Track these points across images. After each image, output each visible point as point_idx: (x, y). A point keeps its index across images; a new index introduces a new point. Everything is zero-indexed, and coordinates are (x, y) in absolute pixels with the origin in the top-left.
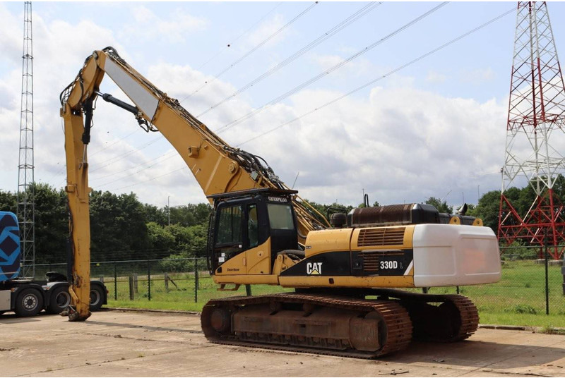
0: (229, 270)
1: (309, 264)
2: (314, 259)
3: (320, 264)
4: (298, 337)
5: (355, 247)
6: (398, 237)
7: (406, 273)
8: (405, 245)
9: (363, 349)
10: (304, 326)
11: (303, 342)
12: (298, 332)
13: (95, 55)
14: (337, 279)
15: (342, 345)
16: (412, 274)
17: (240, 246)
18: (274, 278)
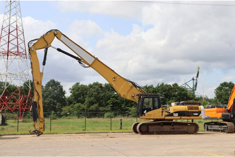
0: (148, 115)
1: (174, 114)
2: (175, 113)
3: (177, 114)
5: (187, 110)
6: (197, 108)
7: (200, 116)
8: (199, 110)
9: (190, 133)
10: (174, 128)
11: (173, 132)
12: (172, 130)
13: (56, 33)
14: (183, 117)
15: (185, 132)
16: (201, 116)
17: (152, 109)
18: (163, 117)
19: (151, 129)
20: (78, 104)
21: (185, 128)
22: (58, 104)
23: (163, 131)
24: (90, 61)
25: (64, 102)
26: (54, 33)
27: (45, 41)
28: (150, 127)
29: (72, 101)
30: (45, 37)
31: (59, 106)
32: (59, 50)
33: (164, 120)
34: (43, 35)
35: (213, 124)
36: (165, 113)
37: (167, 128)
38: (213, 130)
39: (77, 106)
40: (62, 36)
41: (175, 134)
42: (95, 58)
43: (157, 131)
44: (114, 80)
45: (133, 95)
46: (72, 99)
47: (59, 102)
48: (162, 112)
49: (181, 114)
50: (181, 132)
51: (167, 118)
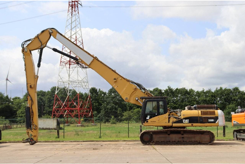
0: (151, 122)
1: (184, 120)
2: (186, 118)
3: (188, 120)
4: (181, 141)
5: (200, 115)
6: (214, 113)
7: (216, 122)
8: (216, 115)
9: (204, 143)
10: (184, 138)
11: (182, 142)
12: (181, 140)
13: (51, 31)
14: (194, 124)
15: (197, 142)
16: (218, 123)
17: (156, 114)
18: (170, 124)
19: (156, 138)
20: (137, 109)
21: (198, 138)
22: (119, 109)
23: (169, 141)
24: (88, 60)
25: (125, 108)
26: (49, 31)
27: (40, 40)
28: (154, 136)
29: (132, 106)
30: (40, 37)
31: (120, 111)
32: (55, 50)
33: (171, 127)
34: (38, 35)
35: (242, 131)
36: (172, 120)
37: (174, 137)
38: (242, 138)
39: (136, 111)
40: (58, 34)
41: (184, 144)
42: (93, 57)
43: (163, 140)
44: (114, 82)
45: (137, 99)
46: (132, 105)
47: (120, 108)
48: (169, 118)
49: (193, 120)
50: (192, 142)
51: (174, 125)
